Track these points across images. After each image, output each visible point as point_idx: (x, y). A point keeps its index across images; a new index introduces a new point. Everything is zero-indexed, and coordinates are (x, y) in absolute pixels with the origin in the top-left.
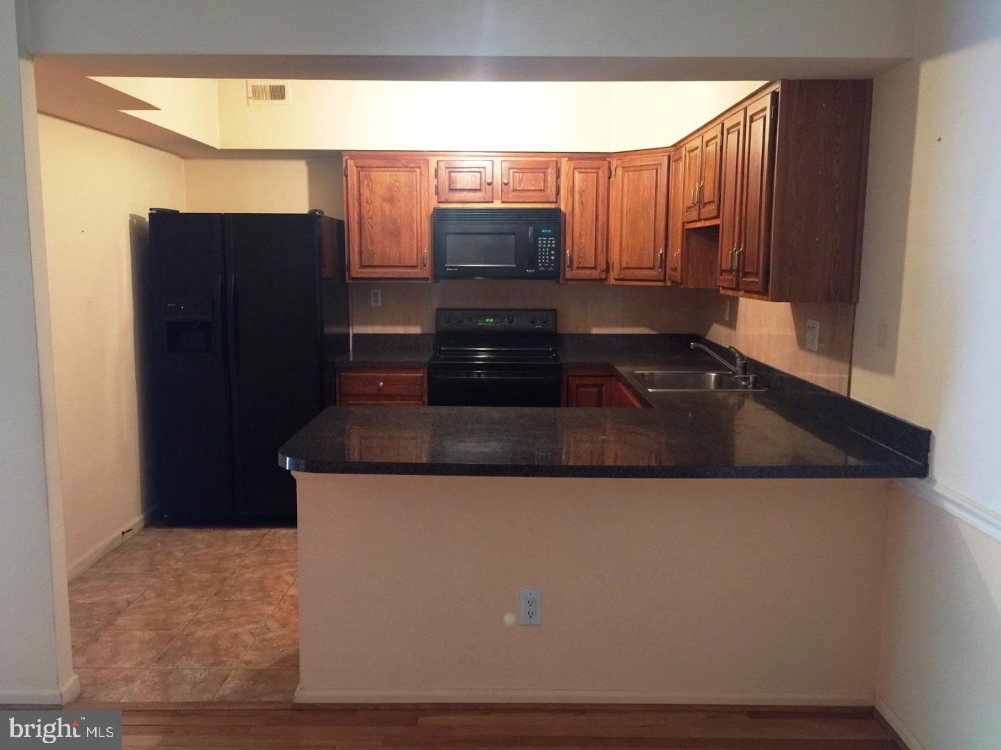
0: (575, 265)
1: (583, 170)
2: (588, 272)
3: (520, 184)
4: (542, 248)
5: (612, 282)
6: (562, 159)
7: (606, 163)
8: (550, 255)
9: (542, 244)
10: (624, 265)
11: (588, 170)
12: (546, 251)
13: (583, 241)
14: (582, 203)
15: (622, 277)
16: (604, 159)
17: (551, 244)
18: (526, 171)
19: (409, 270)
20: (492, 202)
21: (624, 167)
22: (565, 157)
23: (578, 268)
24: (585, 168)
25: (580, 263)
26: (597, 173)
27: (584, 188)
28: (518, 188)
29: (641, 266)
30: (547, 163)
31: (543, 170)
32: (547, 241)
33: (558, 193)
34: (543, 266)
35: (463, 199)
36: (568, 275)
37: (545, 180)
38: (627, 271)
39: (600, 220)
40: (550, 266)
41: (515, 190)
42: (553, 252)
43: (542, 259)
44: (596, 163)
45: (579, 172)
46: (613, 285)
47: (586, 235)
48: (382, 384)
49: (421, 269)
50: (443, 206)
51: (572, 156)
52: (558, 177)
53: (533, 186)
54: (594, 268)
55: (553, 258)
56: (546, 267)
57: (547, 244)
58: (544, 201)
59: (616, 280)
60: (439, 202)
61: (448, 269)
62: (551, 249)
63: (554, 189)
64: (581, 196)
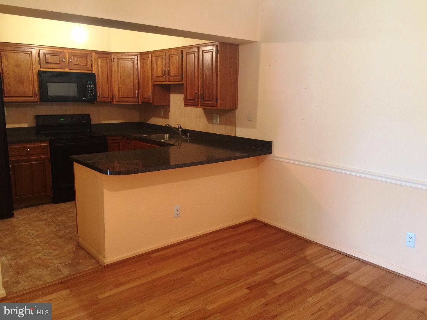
0: (101, 96)
1: (101, 58)
2: (106, 99)
3: (76, 62)
4: (89, 89)
5: (115, 103)
6: (93, 53)
7: (110, 56)
8: (92, 92)
9: (89, 87)
10: (121, 96)
11: (103, 58)
12: (90, 91)
13: (103, 87)
14: (102, 71)
15: (119, 101)
16: (109, 55)
17: (92, 88)
18: (79, 57)
19: (29, 98)
20: (65, 69)
21: (117, 58)
22: (94, 52)
23: (102, 97)
24: (102, 58)
25: (103, 95)
26: (107, 60)
27: (102, 65)
28: (76, 64)
29: (128, 97)
30: (87, 54)
31: (86, 57)
32: (91, 86)
33: (92, 67)
34: (90, 96)
35: (52, 67)
36: (98, 100)
37: (87, 61)
38: (122, 99)
39: (109, 79)
40: (92, 96)
41: (75, 65)
42: (93, 91)
43: (89, 94)
44: (106, 56)
45: (100, 59)
46: (115, 104)
47: (104, 84)
48: (28, 150)
49: (35, 98)
50: (42, 70)
51: (97, 52)
52: (92, 60)
53: (82, 63)
54: (108, 97)
55: (93, 93)
56: (91, 97)
57: (91, 87)
58: (87, 69)
59: (116, 102)
60: (41, 68)
61: (49, 98)
62: (92, 90)
63: (91, 65)
64: (101, 68)
